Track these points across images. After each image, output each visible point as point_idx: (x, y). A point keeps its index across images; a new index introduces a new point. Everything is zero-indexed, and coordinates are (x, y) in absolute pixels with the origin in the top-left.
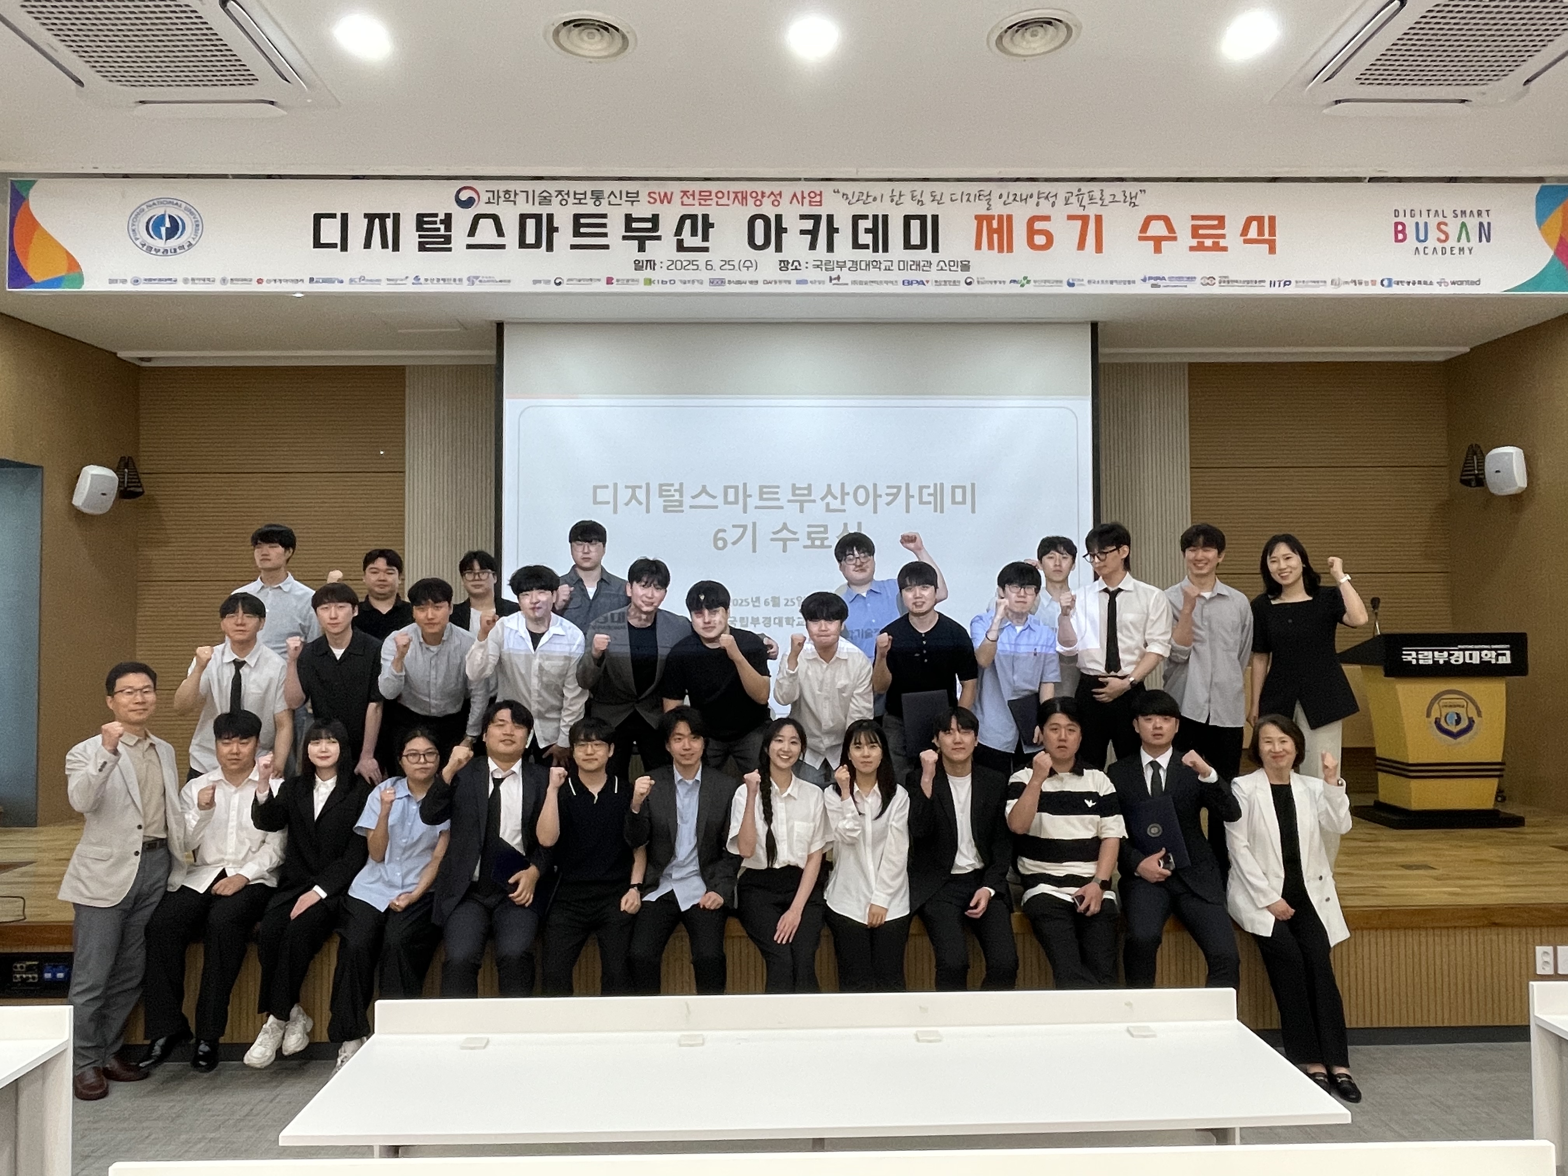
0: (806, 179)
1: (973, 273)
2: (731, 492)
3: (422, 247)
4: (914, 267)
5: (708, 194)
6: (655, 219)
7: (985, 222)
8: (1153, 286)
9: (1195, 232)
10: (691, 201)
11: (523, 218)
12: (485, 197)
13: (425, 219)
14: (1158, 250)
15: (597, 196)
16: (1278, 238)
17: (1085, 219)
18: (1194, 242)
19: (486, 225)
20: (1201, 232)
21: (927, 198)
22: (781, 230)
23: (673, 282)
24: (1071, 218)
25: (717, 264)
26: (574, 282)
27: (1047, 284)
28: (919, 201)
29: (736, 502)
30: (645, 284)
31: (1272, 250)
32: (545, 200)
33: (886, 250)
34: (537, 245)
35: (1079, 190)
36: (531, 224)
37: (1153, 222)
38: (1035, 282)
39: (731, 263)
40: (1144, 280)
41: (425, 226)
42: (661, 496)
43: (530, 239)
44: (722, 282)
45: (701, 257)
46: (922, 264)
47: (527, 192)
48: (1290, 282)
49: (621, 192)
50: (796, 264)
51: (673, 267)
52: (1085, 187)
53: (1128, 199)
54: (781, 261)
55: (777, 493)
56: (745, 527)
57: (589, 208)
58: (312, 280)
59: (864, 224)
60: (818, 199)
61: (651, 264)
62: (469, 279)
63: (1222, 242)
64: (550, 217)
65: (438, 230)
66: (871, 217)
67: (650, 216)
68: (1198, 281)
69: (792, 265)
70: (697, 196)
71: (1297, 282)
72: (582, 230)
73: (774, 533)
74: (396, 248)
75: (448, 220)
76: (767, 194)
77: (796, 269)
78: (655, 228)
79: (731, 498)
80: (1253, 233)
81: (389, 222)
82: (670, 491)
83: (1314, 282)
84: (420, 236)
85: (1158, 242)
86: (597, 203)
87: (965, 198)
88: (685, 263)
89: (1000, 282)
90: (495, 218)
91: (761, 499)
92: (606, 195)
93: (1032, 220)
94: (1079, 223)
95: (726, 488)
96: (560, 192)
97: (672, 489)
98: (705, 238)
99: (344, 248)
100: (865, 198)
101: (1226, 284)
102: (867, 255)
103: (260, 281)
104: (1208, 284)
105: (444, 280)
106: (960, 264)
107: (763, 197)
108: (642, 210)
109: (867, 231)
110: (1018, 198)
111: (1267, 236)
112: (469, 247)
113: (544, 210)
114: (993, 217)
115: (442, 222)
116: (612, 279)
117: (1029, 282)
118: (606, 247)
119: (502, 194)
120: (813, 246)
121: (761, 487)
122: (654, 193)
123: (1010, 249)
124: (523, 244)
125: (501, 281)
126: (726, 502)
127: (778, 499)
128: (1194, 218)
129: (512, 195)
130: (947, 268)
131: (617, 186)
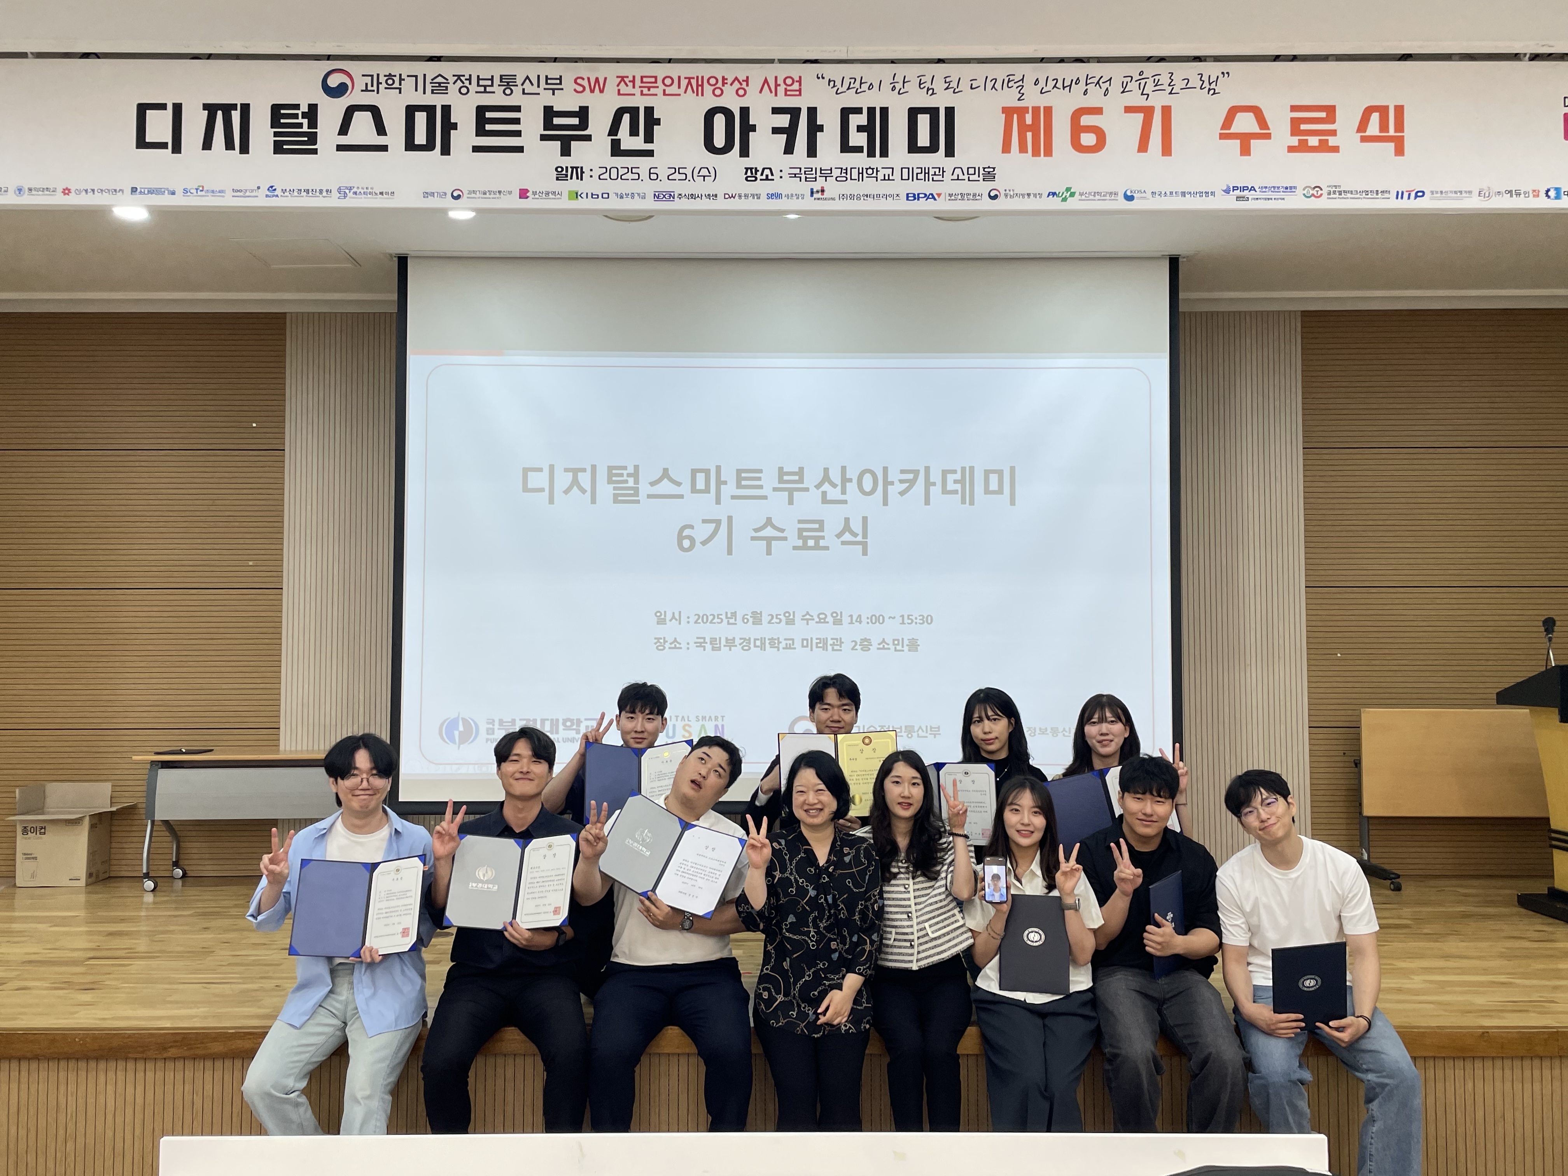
0: (781, 61)
1: (999, 184)
2: (701, 478)
3: (278, 148)
4: (920, 176)
5: (653, 80)
6: (583, 113)
7: (1015, 116)
8: (1238, 198)
9: (1295, 126)
10: (629, 89)
11: (411, 111)
12: (360, 82)
13: (282, 112)
14: (1245, 151)
15: (508, 82)
16: (1407, 134)
17: (1148, 112)
18: (1294, 141)
19: (362, 121)
20: (1303, 127)
21: (939, 85)
22: (748, 128)
23: (606, 196)
24: (1129, 110)
25: (663, 173)
26: (478, 195)
27: (1097, 197)
28: (928, 89)
29: (707, 490)
30: (570, 199)
31: (1400, 151)
32: (440, 88)
33: (884, 153)
34: (429, 146)
35: (1141, 73)
36: (421, 118)
37: (1239, 115)
38: (1081, 194)
39: (681, 171)
40: (1227, 191)
41: (282, 121)
42: (610, 481)
43: (420, 138)
44: (671, 196)
45: (643, 163)
46: (932, 172)
47: (416, 77)
48: (1423, 192)
49: (539, 76)
50: (767, 172)
51: (607, 176)
52: (1150, 69)
53: (1206, 84)
54: (747, 169)
55: (759, 479)
56: (718, 522)
57: (497, 98)
58: (134, 190)
59: (856, 120)
60: (796, 86)
61: (578, 172)
62: (339, 190)
63: (1332, 141)
64: (446, 109)
65: (300, 125)
66: (865, 111)
67: (578, 110)
68: (1299, 191)
69: (762, 174)
70: (638, 82)
71: (1432, 192)
72: (488, 127)
73: (756, 530)
74: (245, 149)
75: (312, 113)
76: (729, 81)
77: (767, 179)
78: (584, 124)
79: (700, 484)
80: (1373, 129)
81: (236, 116)
82: (622, 475)
83: (1456, 192)
84: (276, 134)
85: (1245, 142)
86: (508, 92)
87: (989, 85)
88: (621, 172)
89: (1035, 195)
90: (375, 111)
91: (739, 486)
92: (519, 81)
93: (1079, 113)
94: (1142, 115)
95: (694, 472)
96: (459, 77)
97: (625, 472)
98: (649, 138)
99: (177, 148)
100: (858, 85)
101: (1337, 195)
102: (860, 160)
103: (66, 191)
104: (1313, 195)
105: (307, 191)
106: (982, 172)
107: (724, 84)
108: (566, 101)
109: (860, 129)
110: (1060, 85)
111: (1392, 132)
112: (340, 148)
113: (438, 101)
114: (1026, 109)
115: (304, 115)
116: (527, 191)
117: (1073, 195)
118: (520, 149)
119: (382, 79)
120: (789, 149)
121: (739, 472)
122: (583, 79)
123: (1049, 152)
124: (410, 145)
125: (381, 193)
126: (694, 490)
127: (761, 487)
128: (1294, 108)
129: (397, 79)
130: (966, 177)
131: (533, 70)
